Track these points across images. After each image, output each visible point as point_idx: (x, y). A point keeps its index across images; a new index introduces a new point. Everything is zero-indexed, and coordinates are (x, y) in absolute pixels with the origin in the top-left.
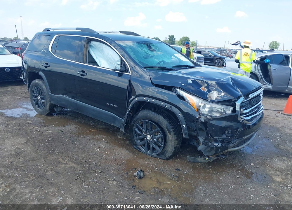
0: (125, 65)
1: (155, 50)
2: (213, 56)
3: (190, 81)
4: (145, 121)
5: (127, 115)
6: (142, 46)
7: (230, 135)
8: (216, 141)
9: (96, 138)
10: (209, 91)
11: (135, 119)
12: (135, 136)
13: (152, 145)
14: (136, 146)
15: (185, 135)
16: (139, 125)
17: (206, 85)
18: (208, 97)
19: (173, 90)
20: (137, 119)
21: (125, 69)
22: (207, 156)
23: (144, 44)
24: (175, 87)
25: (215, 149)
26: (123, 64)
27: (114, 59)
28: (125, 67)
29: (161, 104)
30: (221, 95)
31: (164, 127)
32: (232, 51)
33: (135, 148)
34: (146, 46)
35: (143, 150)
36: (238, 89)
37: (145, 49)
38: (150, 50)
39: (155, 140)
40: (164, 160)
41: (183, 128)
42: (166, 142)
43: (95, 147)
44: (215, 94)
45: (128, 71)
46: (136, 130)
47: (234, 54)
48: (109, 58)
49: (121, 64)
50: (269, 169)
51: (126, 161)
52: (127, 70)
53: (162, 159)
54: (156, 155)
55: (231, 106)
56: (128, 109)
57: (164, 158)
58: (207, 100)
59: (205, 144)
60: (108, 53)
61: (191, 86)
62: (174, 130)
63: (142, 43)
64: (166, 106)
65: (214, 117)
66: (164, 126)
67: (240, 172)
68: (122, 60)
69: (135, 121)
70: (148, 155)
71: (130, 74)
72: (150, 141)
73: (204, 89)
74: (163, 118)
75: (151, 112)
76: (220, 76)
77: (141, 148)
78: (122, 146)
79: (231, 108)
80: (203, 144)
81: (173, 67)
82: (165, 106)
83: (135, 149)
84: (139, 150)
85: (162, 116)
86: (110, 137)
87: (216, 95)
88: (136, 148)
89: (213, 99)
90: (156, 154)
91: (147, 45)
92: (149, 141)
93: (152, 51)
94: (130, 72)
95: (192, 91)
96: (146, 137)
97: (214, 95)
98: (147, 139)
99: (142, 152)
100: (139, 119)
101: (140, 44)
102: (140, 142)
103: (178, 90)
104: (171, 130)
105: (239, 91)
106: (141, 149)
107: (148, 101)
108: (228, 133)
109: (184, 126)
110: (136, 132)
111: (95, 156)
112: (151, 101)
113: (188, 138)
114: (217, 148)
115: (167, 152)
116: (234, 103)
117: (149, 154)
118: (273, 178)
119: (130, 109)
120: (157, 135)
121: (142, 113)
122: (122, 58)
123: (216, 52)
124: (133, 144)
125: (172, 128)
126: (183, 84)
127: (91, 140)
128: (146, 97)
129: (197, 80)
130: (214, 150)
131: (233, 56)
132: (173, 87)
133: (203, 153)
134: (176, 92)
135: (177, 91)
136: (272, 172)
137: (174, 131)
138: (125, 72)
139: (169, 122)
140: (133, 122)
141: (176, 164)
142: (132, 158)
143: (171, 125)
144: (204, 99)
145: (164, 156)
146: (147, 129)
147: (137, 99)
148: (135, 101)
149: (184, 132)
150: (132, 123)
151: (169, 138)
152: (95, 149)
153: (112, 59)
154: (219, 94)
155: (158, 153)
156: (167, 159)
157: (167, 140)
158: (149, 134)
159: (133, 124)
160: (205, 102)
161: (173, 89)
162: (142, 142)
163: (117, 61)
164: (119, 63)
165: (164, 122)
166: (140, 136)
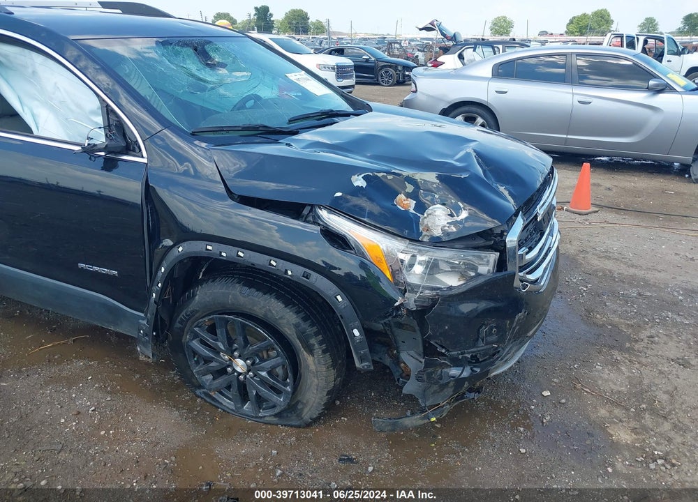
0: (124, 130)
1: (223, 66)
2: (373, 59)
3: (359, 181)
4: (220, 318)
5: (155, 302)
6: (177, 54)
7: (494, 338)
8: (456, 362)
9: (65, 374)
10: (421, 207)
11: (184, 313)
12: (192, 362)
13: (255, 388)
14: (203, 390)
15: (361, 361)
16: (203, 331)
17: (410, 188)
18: (421, 229)
19: (307, 216)
20: (194, 312)
21: (123, 144)
22: (431, 407)
23: (185, 44)
24: (312, 206)
25: (452, 384)
26: (114, 126)
27: (78, 106)
28: (124, 135)
29: (270, 264)
30: (459, 219)
31: (290, 332)
32: (413, 43)
33: (199, 397)
34: (190, 51)
35: (226, 402)
36: (502, 189)
37: (188, 62)
38: (208, 65)
39: (264, 374)
40: (299, 427)
41: (354, 341)
42: (301, 375)
43: (61, 416)
44: (439, 216)
45: (137, 150)
46: (195, 344)
47: (419, 50)
48: (60, 102)
49: (108, 127)
50: (590, 400)
51: (173, 458)
52: (131, 148)
53: (292, 426)
54: (270, 416)
55: (492, 248)
56: (156, 283)
57: (298, 423)
58: (419, 241)
59: (425, 377)
60: (56, 83)
61: (365, 199)
62: (320, 338)
63: (178, 44)
64: (290, 273)
65: (444, 293)
66: (287, 330)
67: (522, 429)
68: (108, 111)
69: (188, 320)
70: (246, 416)
71: (145, 161)
72: (245, 377)
73: (405, 203)
74: (282, 306)
75: (238, 287)
76: (441, 147)
77: (218, 399)
78: (157, 394)
79: (493, 257)
80: (419, 379)
81: (291, 121)
82: (286, 271)
83: (199, 400)
84: (215, 404)
85: (278, 298)
86: (111, 362)
87: (444, 217)
88: (203, 396)
89: (437, 232)
90: (272, 412)
91: (196, 50)
92: (241, 377)
93: (213, 66)
94: (145, 154)
95: (371, 215)
96: (230, 365)
97: (439, 219)
98: (234, 370)
99: (224, 411)
100: (197, 311)
101: (170, 47)
102: (214, 379)
103: (324, 214)
104: (313, 341)
105: (506, 193)
106: (219, 402)
107: (224, 254)
108: (489, 333)
109: (356, 332)
110: (195, 353)
111: (62, 456)
112: (234, 254)
113: (372, 368)
114: (459, 381)
115: (305, 405)
116: (498, 239)
117: (250, 414)
118: (612, 436)
119: (163, 286)
120: (269, 358)
121: (207, 294)
122: (108, 105)
123: (377, 48)
124: (191, 383)
125: (316, 334)
126: (339, 194)
127: (47, 383)
128: (213, 244)
129: (380, 175)
130: (451, 387)
131: (417, 56)
132: (304, 206)
133: (420, 401)
134: (316, 220)
135: (319, 217)
136: (603, 412)
137: (321, 343)
138: (127, 154)
139: (302, 315)
140: (181, 322)
141: (338, 437)
142: (194, 439)
143: (312, 325)
144: (410, 240)
145: (298, 416)
146: (230, 342)
147: (180, 249)
148: (177, 257)
149: (357, 353)
150: (178, 325)
151: (308, 366)
152: (60, 424)
153: (73, 107)
154: (452, 215)
155: (277, 410)
156: (308, 425)
157: (303, 370)
158: (240, 357)
159: (182, 330)
160: (413, 248)
161: (305, 212)
162: (221, 381)
163: (93, 113)
164: (100, 120)
165: (287, 318)
166: (211, 365)
